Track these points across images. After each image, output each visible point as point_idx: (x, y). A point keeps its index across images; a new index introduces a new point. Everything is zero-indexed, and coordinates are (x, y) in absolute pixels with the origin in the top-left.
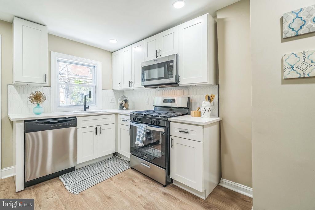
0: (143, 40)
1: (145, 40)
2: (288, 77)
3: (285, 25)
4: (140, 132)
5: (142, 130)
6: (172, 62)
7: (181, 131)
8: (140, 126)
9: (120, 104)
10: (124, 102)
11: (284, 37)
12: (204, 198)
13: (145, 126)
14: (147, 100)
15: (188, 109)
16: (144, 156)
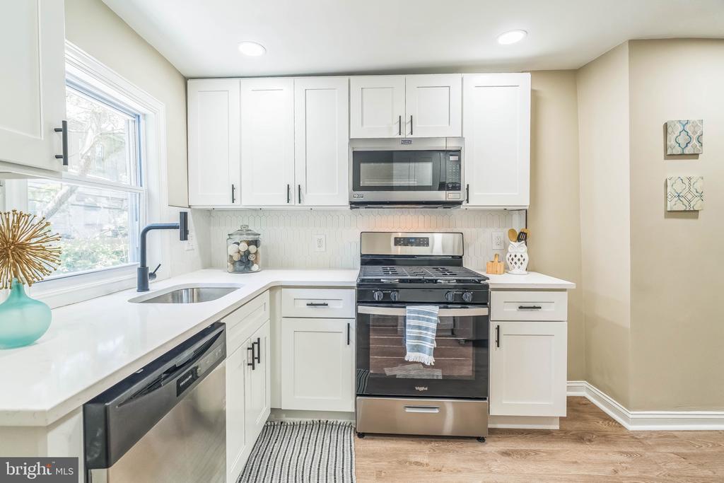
0: (347, 78)
1: (352, 78)
2: (675, 208)
3: (671, 138)
4: (419, 327)
5: (428, 320)
6: (458, 152)
7: (521, 308)
8: (419, 312)
9: (242, 254)
10: (253, 249)
11: (669, 153)
12: (557, 427)
13: (435, 309)
14: (320, 241)
15: (461, 257)
16: (417, 388)
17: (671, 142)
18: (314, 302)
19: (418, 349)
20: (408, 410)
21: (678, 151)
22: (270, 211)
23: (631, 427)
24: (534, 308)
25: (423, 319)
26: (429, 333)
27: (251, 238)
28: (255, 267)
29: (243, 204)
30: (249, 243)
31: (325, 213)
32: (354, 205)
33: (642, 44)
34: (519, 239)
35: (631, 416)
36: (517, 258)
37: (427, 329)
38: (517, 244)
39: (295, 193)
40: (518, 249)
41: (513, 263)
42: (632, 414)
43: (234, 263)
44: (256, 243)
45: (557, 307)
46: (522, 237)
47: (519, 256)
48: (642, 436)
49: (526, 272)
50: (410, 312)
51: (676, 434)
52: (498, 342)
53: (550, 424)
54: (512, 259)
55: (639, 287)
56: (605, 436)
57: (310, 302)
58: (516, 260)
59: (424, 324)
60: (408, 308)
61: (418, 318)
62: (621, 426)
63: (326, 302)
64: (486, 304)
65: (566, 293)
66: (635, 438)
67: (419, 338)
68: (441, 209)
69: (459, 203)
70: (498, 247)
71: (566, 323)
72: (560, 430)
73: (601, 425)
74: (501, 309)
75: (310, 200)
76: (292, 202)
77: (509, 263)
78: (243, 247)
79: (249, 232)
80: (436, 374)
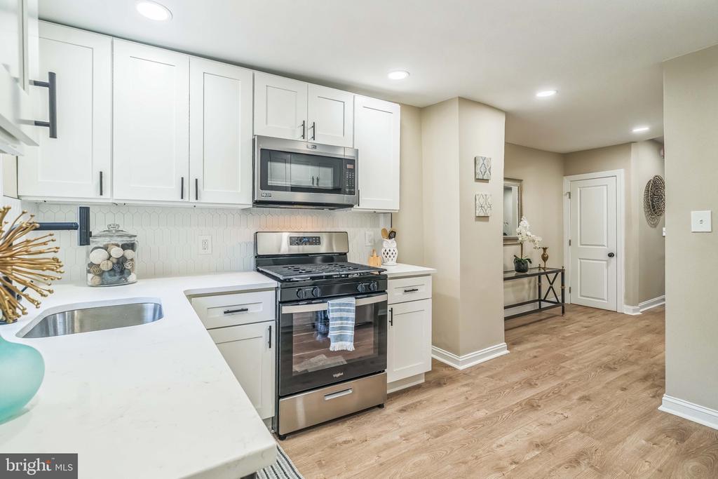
0: (251, 71)
2: (480, 215)
3: (478, 167)
4: (341, 319)
5: (348, 311)
6: (352, 162)
7: (405, 291)
8: (340, 305)
9: (115, 261)
10: (129, 253)
11: (477, 177)
12: (423, 381)
13: (352, 300)
14: (205, 242)
15: (345, 254)
16: (334, 376)
17: (478, 171)
18: (231, 309)
19: (340, 338)
20: (327, 398)
21: (480, 177)
22: (138, 207)
23: (461, 368)
24: (413, 290)
25: (344, 310)
26: (349, 322)
27: (126, 240)
28: (132, 277)
29: (115, 197)
30: (124, 247)
31: (219, 211)
32: (258, 203)
33: (467, 101)
34: (390, 237)
35: (461, 360)
36: (391, 252)
37: (347, 319)
38: (390, 241)
39: (190, 187)
40: (390, 245)
41: (388, 256)
42: (462, 358)
43: (101, 274)
44: (131, 246)
45: (426, 289)
46: (392, 235)
47: (392, 251)
48: (468, 371)
49: (396, 264)
50: (333, 305)
51: (482, 365)
52: (392, 322)
53: (419, 380)
54: (387, 254)
55: (464, 269)
56: (451, 378)
57: (226, 309)
58: (390, 254)
59: (345, 315)
60: (330, 302)
61: (341, 310)
62: (455, 369)
63: (244, 307)
64: (384, 291)
65: (430, 277)
66: (466, 374)
67: (341, 328)
68: (326, 210)
69: (351, 206)
70: (369, 244)
71: (431, 300)
72: (426, 382)
73: (446, 372)
74: (394, 293)
75: (208, 196)
76: (186, 198)
77: (384, 256)
78: (117, 252)
79: (121, 233)
80: (340, 361)
